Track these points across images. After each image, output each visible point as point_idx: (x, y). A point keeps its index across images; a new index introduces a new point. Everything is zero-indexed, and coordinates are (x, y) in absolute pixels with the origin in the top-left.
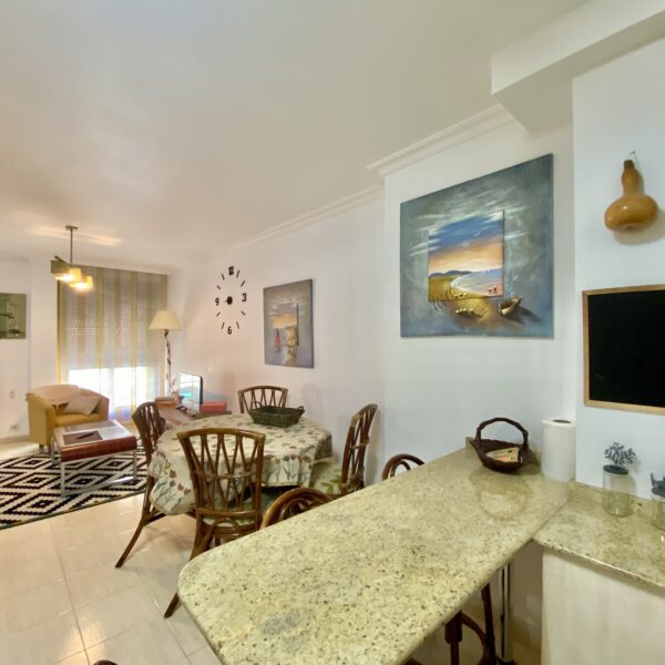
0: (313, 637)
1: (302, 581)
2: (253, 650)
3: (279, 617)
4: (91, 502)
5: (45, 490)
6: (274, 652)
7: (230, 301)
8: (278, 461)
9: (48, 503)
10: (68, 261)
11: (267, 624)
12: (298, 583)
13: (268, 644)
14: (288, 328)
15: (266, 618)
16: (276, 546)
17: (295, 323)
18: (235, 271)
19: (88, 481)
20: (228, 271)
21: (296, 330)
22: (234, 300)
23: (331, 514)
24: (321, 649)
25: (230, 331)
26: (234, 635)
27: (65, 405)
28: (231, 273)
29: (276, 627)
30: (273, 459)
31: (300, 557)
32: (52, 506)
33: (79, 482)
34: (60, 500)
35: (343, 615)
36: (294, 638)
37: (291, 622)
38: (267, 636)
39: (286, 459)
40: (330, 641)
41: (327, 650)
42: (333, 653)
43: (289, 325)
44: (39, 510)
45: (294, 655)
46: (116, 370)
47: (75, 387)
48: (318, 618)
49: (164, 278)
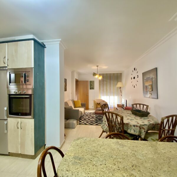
0: (79, 165)
1: (92, 153)
2: (68, 159)
3: (79, 156)
4: (99, 124)
5: (93, 120)
6: (70, 162)
7: (134, 78)
8: (131, 126)
9: (93, 122)
10: (97, 73)
11: (76, 156)
12: (91, 153)
13: (71, 160)
14: (149, 85)
15: (77, 155)
16: (97, 143)
17: (152, 83)
18: (136, 69)
19: (101, 120)
20: (134, 69)
21: (152, 86)
22: (135, 78)
23: (120, 143)
24: (78, 168)
25: (134, 87)
26: (69, 154)
27: (100, 103)
28: (135, 70)
29: (76, 158)
30: (129, 125)
31: (99, 148)
32: (93, 123)
33: (99, 120)
34: (95, 122)
35: (91, 166)
36: (76, 162)
37: (80, 159)
38: (73, 158)
39: (134, 126)
40: (81, 168)
41: (78, 169)
42: (78, 171)
43: (150, 84)
44: (91, 123)
45: (72, 165)
46: (110, 97)
47: (102, 100)
48: (85, 162)
49: (121, 74)
